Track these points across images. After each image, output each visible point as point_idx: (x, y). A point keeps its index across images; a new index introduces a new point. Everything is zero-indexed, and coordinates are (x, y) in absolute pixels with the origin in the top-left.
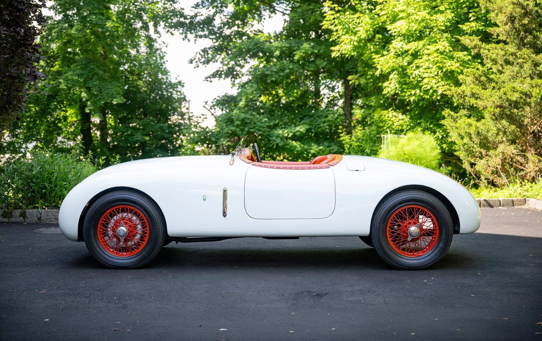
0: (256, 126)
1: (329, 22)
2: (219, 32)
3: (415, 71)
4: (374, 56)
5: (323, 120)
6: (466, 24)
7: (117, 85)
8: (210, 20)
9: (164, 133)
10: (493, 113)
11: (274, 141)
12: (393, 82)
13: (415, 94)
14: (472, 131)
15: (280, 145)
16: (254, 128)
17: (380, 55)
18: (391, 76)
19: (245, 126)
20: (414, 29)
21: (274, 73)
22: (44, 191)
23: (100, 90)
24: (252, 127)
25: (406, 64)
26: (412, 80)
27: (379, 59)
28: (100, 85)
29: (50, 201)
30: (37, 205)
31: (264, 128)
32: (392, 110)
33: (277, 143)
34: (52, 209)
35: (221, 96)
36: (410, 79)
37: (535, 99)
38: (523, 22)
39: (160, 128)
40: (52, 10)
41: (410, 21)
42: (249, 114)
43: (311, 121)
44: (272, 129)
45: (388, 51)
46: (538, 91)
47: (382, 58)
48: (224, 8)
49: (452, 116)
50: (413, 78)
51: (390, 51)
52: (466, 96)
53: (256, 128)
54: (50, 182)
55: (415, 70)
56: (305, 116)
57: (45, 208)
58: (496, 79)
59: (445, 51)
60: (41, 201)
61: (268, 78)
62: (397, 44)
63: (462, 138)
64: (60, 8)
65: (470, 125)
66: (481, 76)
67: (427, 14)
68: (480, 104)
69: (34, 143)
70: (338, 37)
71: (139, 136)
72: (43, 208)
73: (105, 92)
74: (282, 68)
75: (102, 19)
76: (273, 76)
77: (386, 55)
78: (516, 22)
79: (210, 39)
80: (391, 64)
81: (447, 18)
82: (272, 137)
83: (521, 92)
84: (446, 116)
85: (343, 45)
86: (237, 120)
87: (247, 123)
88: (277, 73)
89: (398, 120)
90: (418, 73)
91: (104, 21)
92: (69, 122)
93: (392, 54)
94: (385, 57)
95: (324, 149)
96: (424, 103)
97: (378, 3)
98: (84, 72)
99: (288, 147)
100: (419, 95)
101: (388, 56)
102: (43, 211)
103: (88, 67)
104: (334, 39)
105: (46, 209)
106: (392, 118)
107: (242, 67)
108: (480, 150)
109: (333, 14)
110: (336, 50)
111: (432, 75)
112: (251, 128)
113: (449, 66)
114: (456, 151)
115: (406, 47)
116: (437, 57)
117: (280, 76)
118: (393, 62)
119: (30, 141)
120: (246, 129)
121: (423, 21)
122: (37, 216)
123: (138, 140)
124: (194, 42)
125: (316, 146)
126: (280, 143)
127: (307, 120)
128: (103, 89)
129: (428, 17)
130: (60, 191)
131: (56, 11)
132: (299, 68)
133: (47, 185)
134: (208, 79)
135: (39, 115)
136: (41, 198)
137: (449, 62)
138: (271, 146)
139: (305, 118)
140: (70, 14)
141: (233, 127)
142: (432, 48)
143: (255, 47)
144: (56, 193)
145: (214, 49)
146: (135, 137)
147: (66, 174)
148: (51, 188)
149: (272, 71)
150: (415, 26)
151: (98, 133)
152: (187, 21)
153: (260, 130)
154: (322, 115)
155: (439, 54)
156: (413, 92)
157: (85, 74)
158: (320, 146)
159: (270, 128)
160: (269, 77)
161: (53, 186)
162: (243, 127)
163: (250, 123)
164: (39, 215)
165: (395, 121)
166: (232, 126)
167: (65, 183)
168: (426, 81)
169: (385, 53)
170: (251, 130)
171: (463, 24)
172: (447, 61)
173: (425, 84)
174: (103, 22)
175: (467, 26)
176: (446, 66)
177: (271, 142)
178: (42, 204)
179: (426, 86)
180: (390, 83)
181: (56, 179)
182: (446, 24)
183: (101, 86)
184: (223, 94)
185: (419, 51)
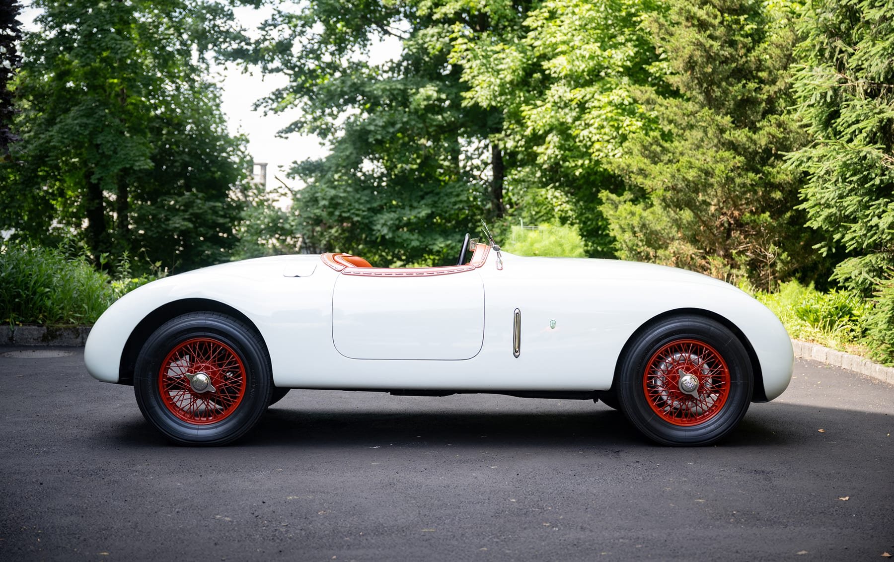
0: (352, 209)
1: (459, 54)
2: (298, 64)
3: (583, 132)
4: (524, 107)
5: (453, 200)
6: (653, 64)
7: (142, 141)
8: (286, 47)
9: (217, 216)
10: (662, 198)
11: (379, 231)
12: (551, 145)
13: (582, 165)
14: (635, 221)
15: (387, 237)
16: (349, 211)
17: (531, 107)
18: (549, 137)
19: (335, 208)
20: (581, 68)
21: (380, 129)
22: (17, 300)
23: (116, 149)
24: (345, 210)
25: (570, 120)
26: (578, 144)
27: (529, 113)
28: (113, 141)
29: (27, 314)
30: (8, 320)
31: (364, 211)
32: (552, 188)
33: (383, 234)
34: (29, 325)
35: (299, 163)
36: (575, 142)
37: (718, 179)
38: (706, 70)
39: (210, 209)
40: (39, 23)
41: (574, 58)
42: (342, 190)
43: (435, 202)
44: (376, 214)
45: (544, 100)
46: (722, 167)
47: (535, 111)
48: (308, 28)
49: (612, 200)
50: (580, 141)
51: (547, 101)
52: (632, 172)
53: (352, 211)
54: (27, 288)
55: (582, 130)
56: (427, 193)
57: (19, 325)
58: (672, 149)
59: (622, 104)
60: (13, 315)
61: (369, 136)
62: (557, 91)
63: (624, 231)
64: (52, 21)
65: (633, 214)
66: (651, 144)
67: (597, 48)
68: (648, 184)
69: (13, 231)
70: (473, 77)
71: (177, 221)
72: (16, 325)
73: (123, 152)
74: (392, 121)
75: (116, 40)
76: (378, 132)
77: (541, 106)
78: (697, 68)
79: (286, 74)
80: (547, 119)
81: (627, 54)
82: (375, 225)
83: (700, 169)
84: (604, 200)
85: (479, 90)
86: (324, 199)
87: (338, 204)
88: (384, 127)
89: (560, 203)
90: (587, 134)
91: (119, 42)
92: (68, 197)
93: (549, 105)
94: (539, 109)
95: (454, 244)
96: (596, 179)
97: (531, 28)
98: (90, 121)
99: (399, 240)
100: (589, 167)
101: (543, 108)
102: (16, 328)
103: (96, 113)
104: (467, 79)
105: (21, 325)
106: (552, 199)
107: (335, 117)
108: (648, 249)
109: (466, 43)
110: (468, 97)
111: (606, 138)
112: (344, 212)
113: (627, 126)
114: (617, 250)
115: (568, 96)
116: (611, 112)
117: (388, 132)
118: (552, 117)
119: (6, 227)
120: (337, 213)
121: (592, 58)
122: (8, 335)
123: (176, 228)
124: (262, 78)
125: (441, 239)
126: (387, 234)
127: (429, 200)
128: (119, 149)
129: (599, 52)
130: (41, 300)
131: (46, 25)
132: (417, 122)
133: (22, 293)
134: (283, 135)
135: (20, 187)
136: (14, 311)
137: (629, 119)
138: (374, 238)
139: (427, 197)
140: (68, 30)
141: (317, 208)
142: (604, 99)
143: (353, 90)
144: (34, 304)
145: (291, 90)
146: (171, 222)
147: (50, 277)
148: (27, 295)
149: (376, 125)
150: (582, 66)
151: (115, 215)
152: (251, 48)
153: (357, 215)
154: (451, 193)
155: (614, 108)
156: (580, 162)
157: (90, 124)
158: (448, 240)
159: (373, 212)
160: (373, 134)
161: (30, 293)
162: (331, 210)
163: (343, 203)
164: (10, 333)
165: (556, 204)
166: (315, 207)
167: (48, 290)
168: (597, 146)
169: (539, 103)
170: (344, 215)
171: (650, 64)
172: (624, 118)
173: (597, 151)
174: (117, 44)
175: (655, 66)
176: (622, 126)
177: (374, 233)
178: (14, 319)
179: (597, 154)
180: (547, 149)
181: (35, 283)
182: (625, 63)
183: (115, 143)
184: (304, 159)
185: (586, 102)
